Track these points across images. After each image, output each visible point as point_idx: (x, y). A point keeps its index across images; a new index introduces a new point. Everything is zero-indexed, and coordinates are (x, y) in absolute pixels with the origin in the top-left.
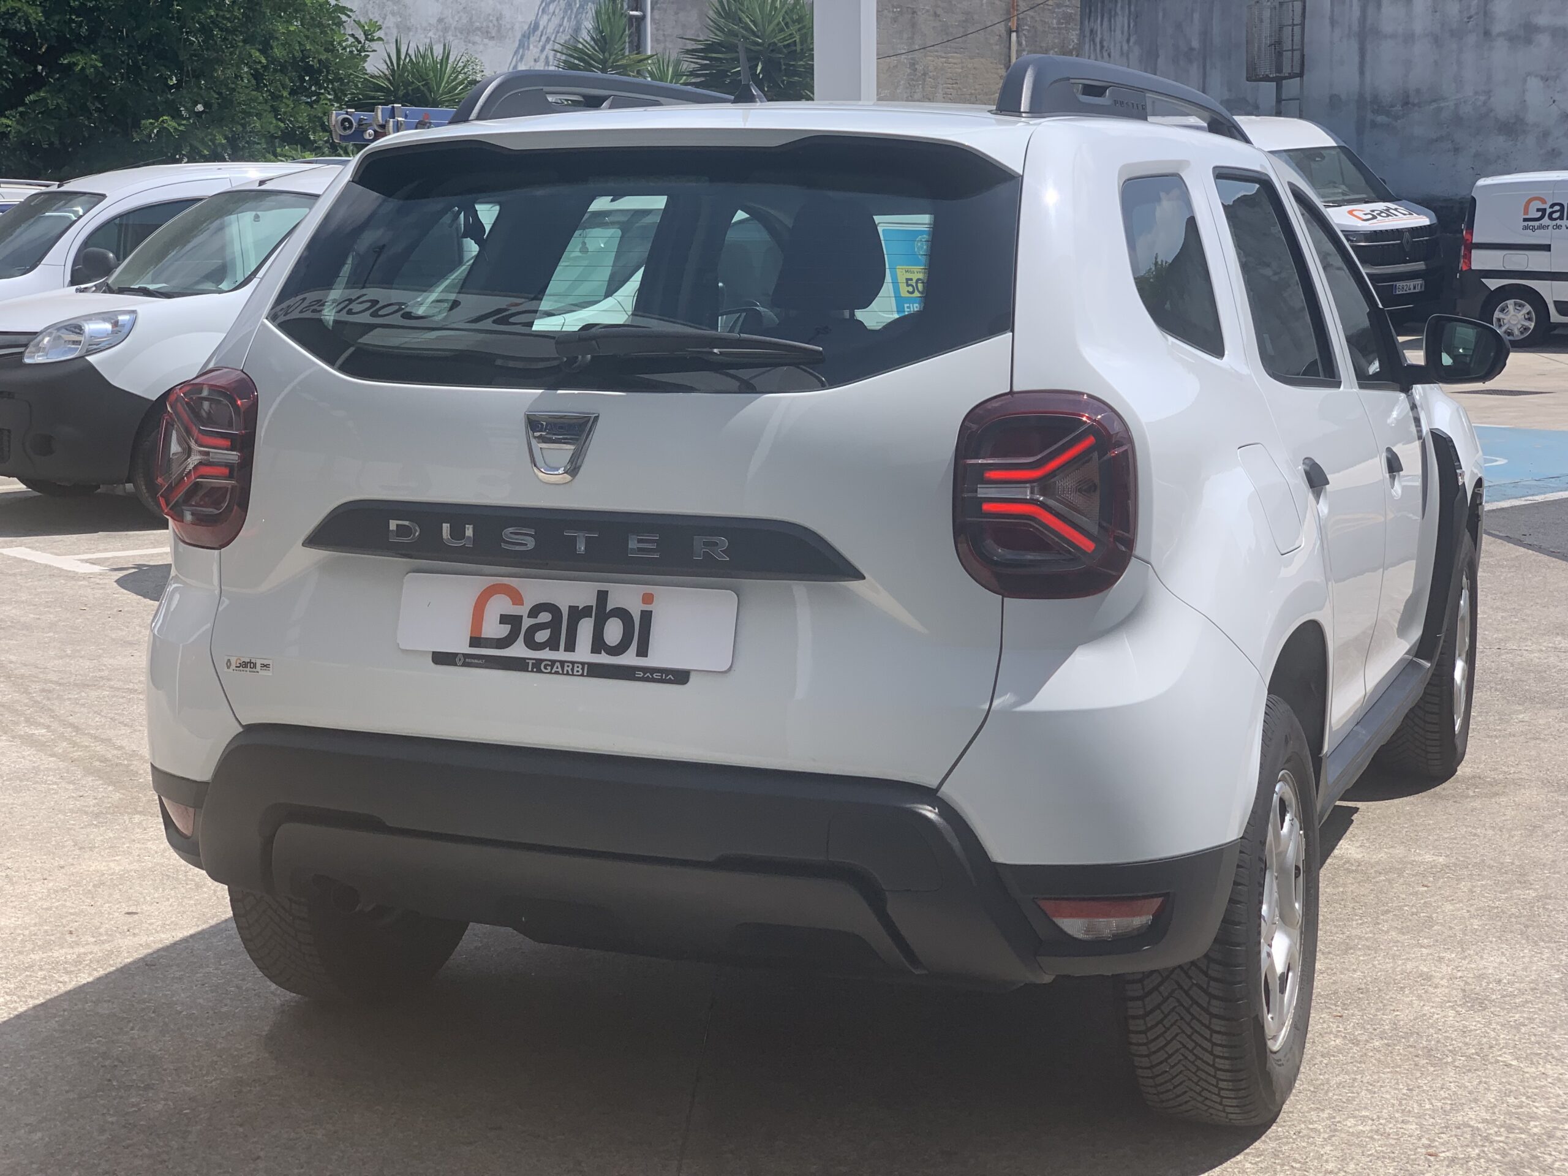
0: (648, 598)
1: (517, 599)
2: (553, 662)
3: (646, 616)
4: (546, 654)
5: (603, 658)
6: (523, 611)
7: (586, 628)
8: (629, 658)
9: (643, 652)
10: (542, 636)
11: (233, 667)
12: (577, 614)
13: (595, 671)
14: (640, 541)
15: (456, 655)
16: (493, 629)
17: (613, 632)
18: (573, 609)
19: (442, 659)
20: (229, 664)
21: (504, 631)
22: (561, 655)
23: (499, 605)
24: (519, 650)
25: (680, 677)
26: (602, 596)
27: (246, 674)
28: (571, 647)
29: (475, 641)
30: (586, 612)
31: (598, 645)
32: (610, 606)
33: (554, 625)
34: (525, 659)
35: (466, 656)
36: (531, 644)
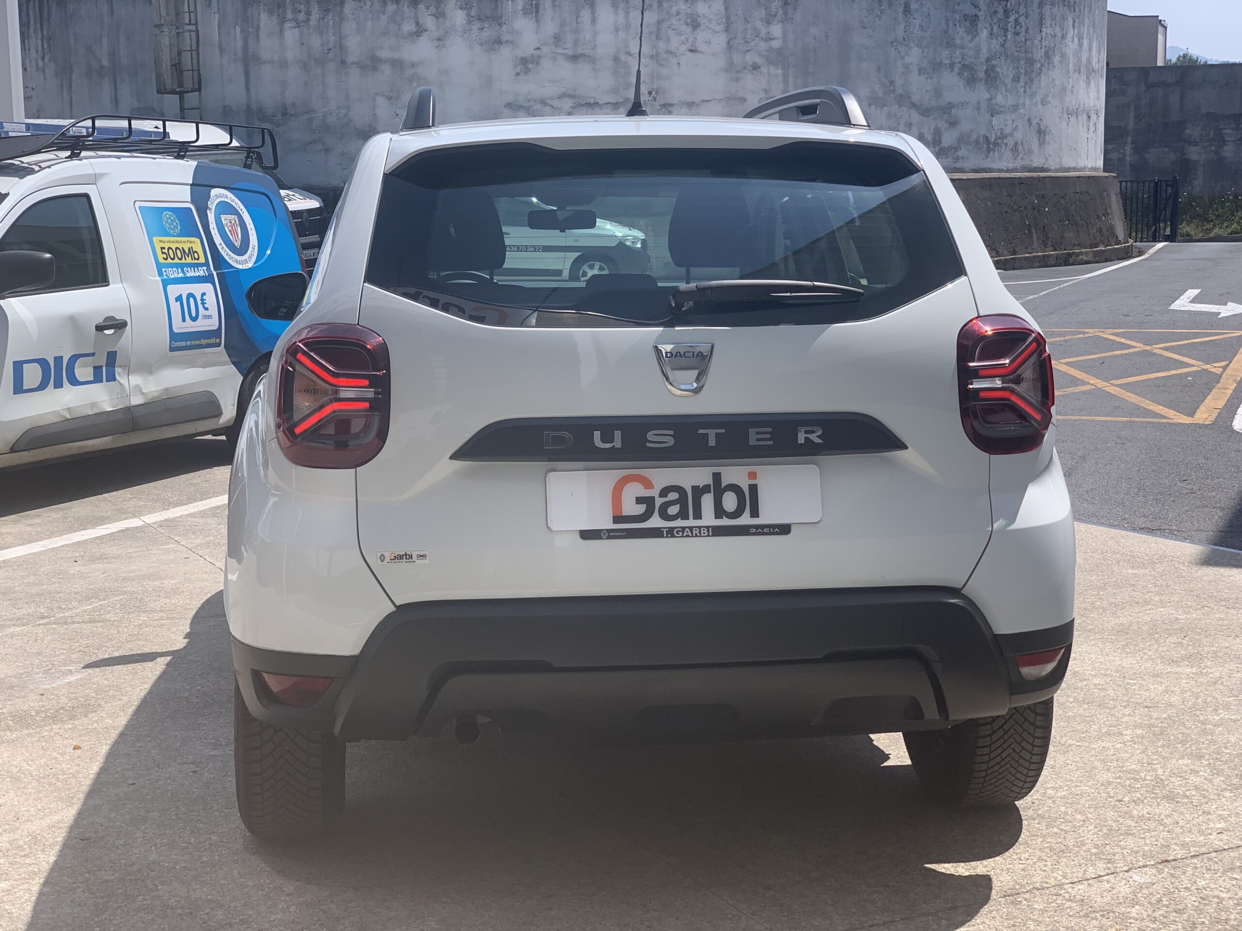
0: (752, 475)
1: (648, 484)
2: (684, 528)
3: (753, 489)
4: (679, 523)
5: (725, 522)
6: (654, 493)
7: (708, 502)
8: (745, 520)
9: (755, 513)
10: (673, 510)
11: (387, 559)
12: (698, 492)
13: (718, 531)
14: (758, 433)
15: (601, 530)
16: (631, 508)
17: (730, 502)
18: (695, 488)
19: (587, 535)
20: (382, 558)
21: (641, 509)
22: (691, 522)
23: (634, 490)
24: (656, 521)
25: (784, 529)
26: (717, 477)
27: (403, 565)
28: (698, 515)
29: (617, 519)
30: (706, 489)
31: (719, 512)
32: (724, 483)
33: (682, 500)
34: (660, 528)
35: (609, 531)
36: (664, 516)
